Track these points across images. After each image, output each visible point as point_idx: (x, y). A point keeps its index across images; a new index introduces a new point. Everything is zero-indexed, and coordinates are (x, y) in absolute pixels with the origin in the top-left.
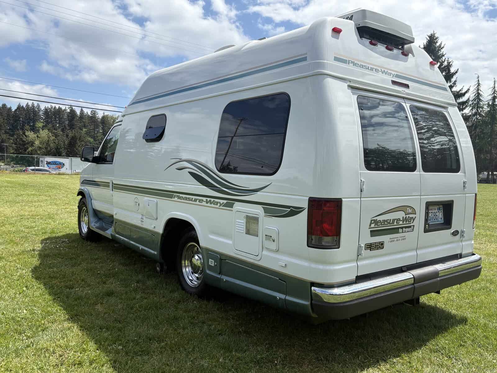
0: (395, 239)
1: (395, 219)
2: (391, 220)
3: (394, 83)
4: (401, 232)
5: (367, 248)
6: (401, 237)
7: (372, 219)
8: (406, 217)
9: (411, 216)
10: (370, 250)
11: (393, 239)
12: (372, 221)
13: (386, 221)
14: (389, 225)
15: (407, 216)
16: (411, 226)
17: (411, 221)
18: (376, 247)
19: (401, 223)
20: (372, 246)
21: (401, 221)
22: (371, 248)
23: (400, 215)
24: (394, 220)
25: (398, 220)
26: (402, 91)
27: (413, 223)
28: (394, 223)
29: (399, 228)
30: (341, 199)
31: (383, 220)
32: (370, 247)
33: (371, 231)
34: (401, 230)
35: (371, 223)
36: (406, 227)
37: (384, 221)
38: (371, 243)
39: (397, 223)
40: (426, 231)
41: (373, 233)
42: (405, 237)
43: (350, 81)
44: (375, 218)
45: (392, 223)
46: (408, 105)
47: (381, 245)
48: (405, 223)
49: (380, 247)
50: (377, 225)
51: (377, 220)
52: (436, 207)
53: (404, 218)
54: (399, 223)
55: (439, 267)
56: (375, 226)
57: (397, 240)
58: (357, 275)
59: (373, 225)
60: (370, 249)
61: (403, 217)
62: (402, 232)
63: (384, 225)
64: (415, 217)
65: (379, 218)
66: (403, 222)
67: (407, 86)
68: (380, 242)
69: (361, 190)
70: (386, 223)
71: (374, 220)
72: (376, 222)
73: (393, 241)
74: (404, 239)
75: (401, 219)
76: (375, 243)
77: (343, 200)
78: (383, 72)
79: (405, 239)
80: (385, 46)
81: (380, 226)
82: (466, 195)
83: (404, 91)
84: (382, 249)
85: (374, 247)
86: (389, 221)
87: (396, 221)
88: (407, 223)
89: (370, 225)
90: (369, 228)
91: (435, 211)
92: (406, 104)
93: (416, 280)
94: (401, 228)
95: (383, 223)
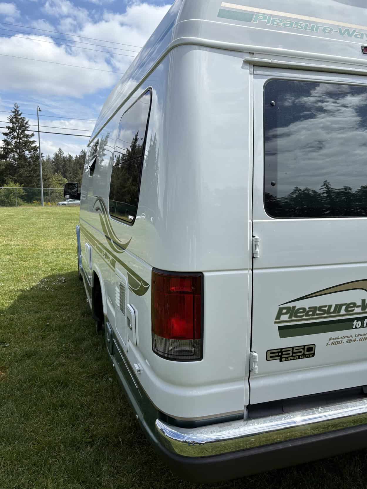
0: (344, 340)
1: (341, 305)
3: (366, 50)
4: (358, 326)
5: (271, 357)
6: (359, 335)
7: (282, 306)
11: (339, 340)
13: (320, 308)
18: (294, 355)
19: (358, 310)
20: (284, 353)
21: (359, 306)
25: (351, 305)
29: (353, 320)
30: (201, 273)
32: (279, 355)
33: (280, 328)
34: (360, 322)
35: (280, 313)
41: (286, 331)
44: (291, 305)
47: (307, 351)
49: (304, 354)
50: (295, 317)
51: (294, 307)
54: (353, 310)
56: (290, 317)
57: (350, 341)
58: (248, 404)
59: (284, 317)
60: (279, 358)
61: (363, 301)
66: (364, 308)
69: (253, 254)
71: (288, 308)
72: (292, 312)
73: (340, 343)
74: (366, 339)
75: (359, 303)
76: (293, 348)
77: (206, 274)
78: (345, 32)
81: (304, 317)
84: (310, 357)
85: (291, 355)
87: (344, 307)
89: (278, 317)
90: (275, 323)
94: (358, 319)
95: (311, 313)
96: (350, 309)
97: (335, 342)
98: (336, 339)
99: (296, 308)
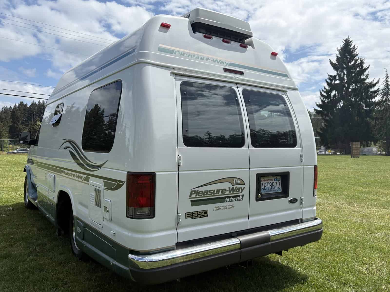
0: (222, 208)
1: (220, 190)
2: (214, 190)
3: (226, 70)
4: (227, 201)
5: (187, 216)
6: (228, 206)
7: (192, 190)
8: (233, 188)
9: (239, 186)
10: (192, 219)
11: (219, 208)
12: (192, 192)
13: (210, 191)
14: (212, 195)
15: (235, 187)
16: (240, 195)
17: (239, 191)
18: (198, 215)
19: (227, 193)
20: (193, 214)
21: (227, 191)
22: (193, 216)
23: (227, 186)
24: (218, 191)
25: (223, 190)
26: (235, 77)
27: (241, 192)
28: (219, 193)
29: (225, 198)
30: (154, 173)
31: (205, 191)
32: (191, 215)
33: (192, 201)
34: (228, 199)
35: (191, 194)
36: (233, 197)
37: (207, 192)
38: (192, 212)
39: (222, 193)
40: (258, 199)
41: (194, 203)
42: (233, 205)
43: (175, 69)
44: (196, 189)
45: (216, 193)
46: (241, 90)
47: (204, 214)
48: (232, 192)
49: (203, 215)
50: (198, 195)
51: (198, 191)
52: (273, 178)
53: (231, 189)
54: (225, 193)
55: (272, 233)
56: (196, 196)
57: (224, 209)
58: (176, 242)
59: (193, 196)
60: (191, 217)
61: (229, 188)
62: (229, 201)
63: (207, 194)
64: (244, 188)
65: (200, 189)
66: (230, 192)
67: (242, 73)
68: (203, 211)
69: (178, 164)
70: (209, 193)
71: (195, 191)
72: (197, 193)
73: (220, 209)
74: (232, 208)
75: (228, 189)
76: (198, 212)
77: (157, 173)
78: (216, 61)
79: (234, 207)
80: (222, 39)
81: (203, 196)
82: (304, 167)
83: (237, 77)
84: (206, 217)
85: (197, 216)
86: (213, 191)
87: (221, 191)
88: (235, 192)
89: (190, 196)
90: (189, 198)
91: (272, 182)
92: (238, 88)
93: (243, 245)
94: (228, 197)
95: (205, 194)
96: (223, 192)
97: (218, 209)
98: (218, 207)
99: (199, 191)
